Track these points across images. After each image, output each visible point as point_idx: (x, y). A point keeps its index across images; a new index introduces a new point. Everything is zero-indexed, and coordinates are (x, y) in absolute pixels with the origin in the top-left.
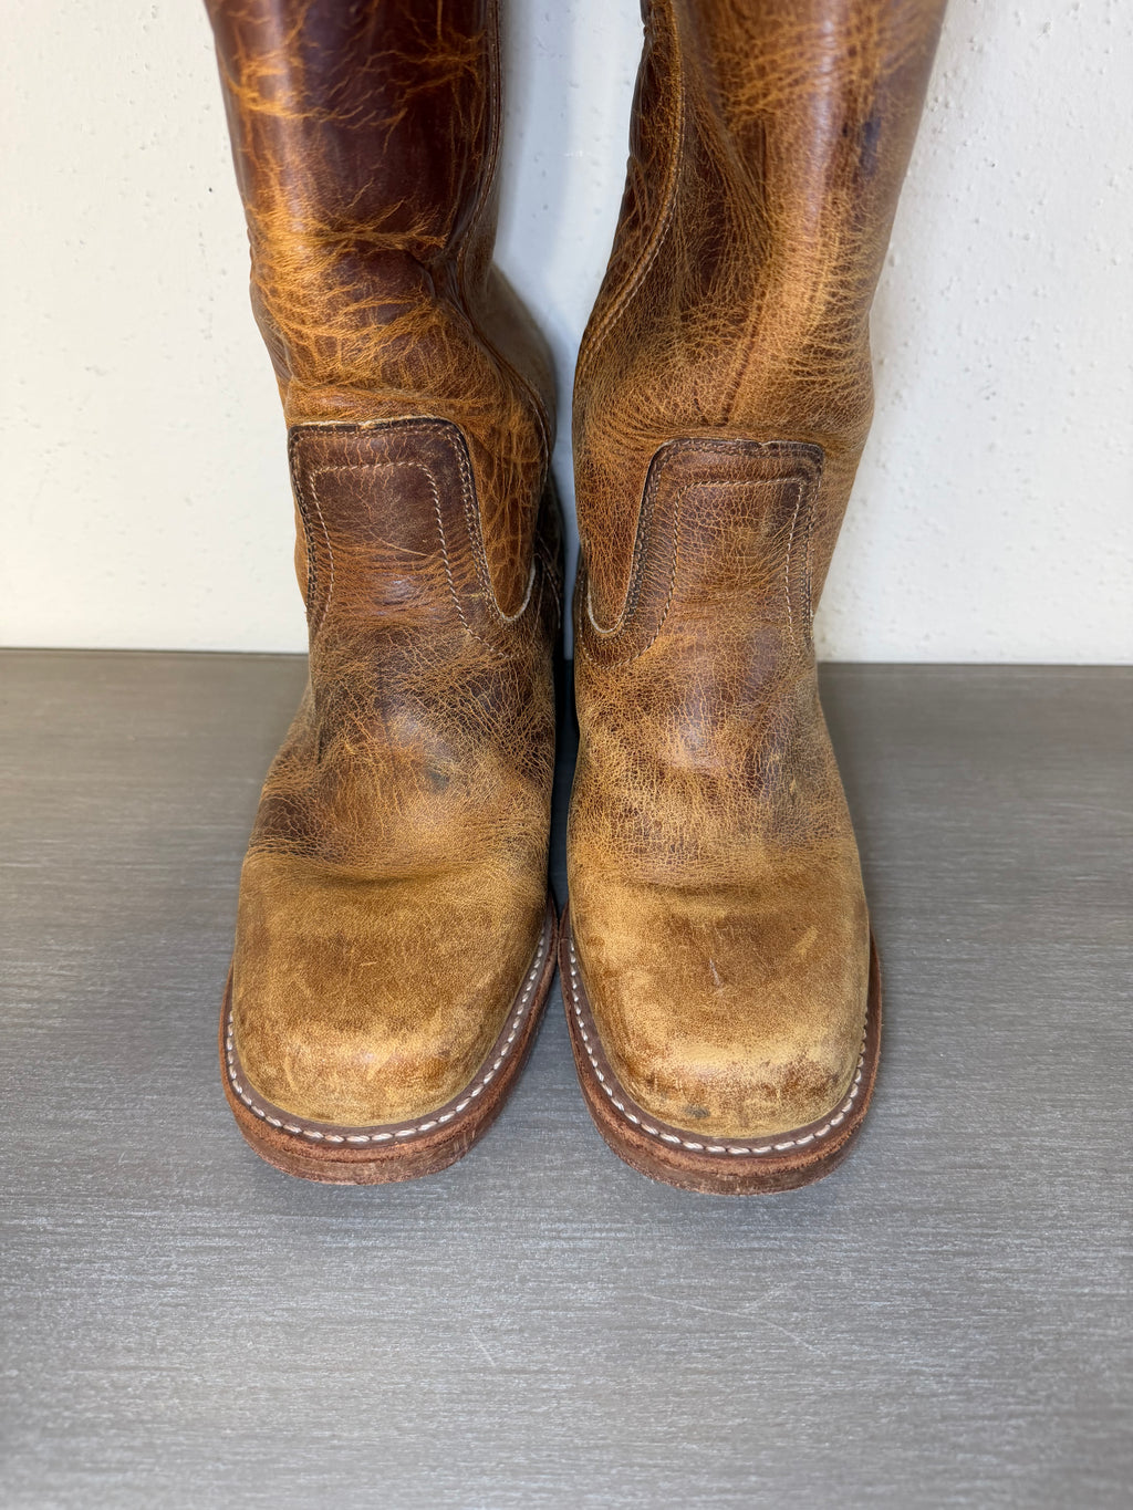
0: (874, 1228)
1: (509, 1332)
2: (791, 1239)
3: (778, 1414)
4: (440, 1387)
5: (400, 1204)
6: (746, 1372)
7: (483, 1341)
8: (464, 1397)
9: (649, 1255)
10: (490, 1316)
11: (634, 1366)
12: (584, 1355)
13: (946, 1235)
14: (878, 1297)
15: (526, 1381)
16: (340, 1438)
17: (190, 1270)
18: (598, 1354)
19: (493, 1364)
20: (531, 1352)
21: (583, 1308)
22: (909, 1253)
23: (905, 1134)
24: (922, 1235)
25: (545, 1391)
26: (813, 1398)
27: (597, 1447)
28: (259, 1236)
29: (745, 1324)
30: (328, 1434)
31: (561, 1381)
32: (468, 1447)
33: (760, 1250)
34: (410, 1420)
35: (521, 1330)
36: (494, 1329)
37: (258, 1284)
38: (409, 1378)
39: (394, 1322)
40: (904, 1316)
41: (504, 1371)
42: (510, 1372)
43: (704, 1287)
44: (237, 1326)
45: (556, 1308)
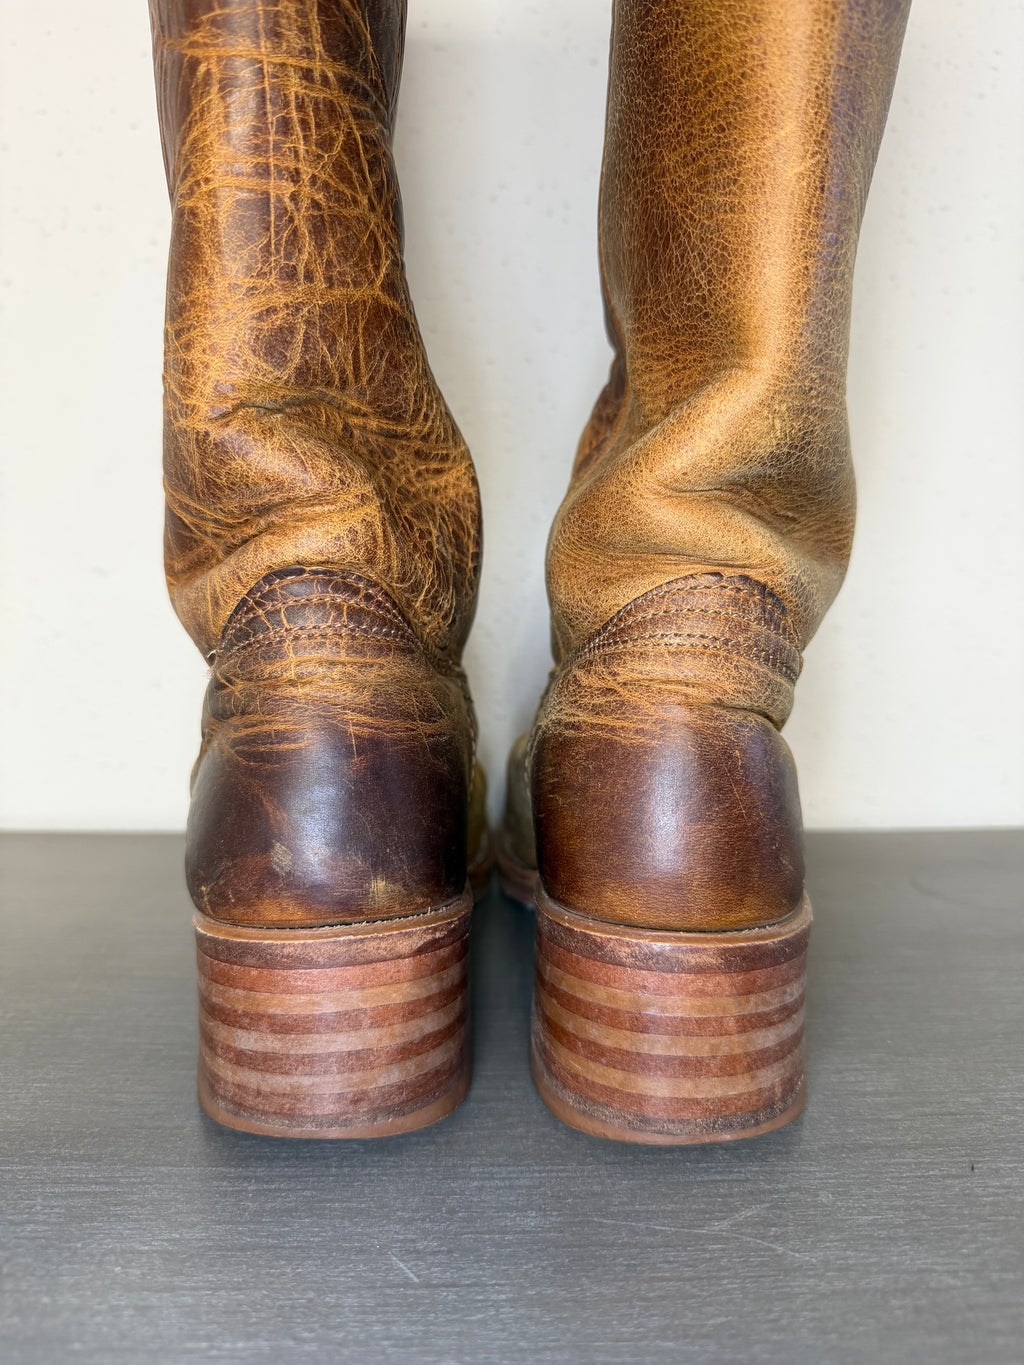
0: (848, 1161)
1: (434, 1253)
2: (756, 1172)
3: (769, 1311)
4: (351, 1300)
5: (310, 1157)
6: (724, 1278)
7: (404, 1261)
8: (379, 1309)
9: (597, 1188)
10: (413, 1241)
11: (588, 1277)
12: (527, 1270)
13: (929, 1163)
14: (866, 1211)
15: (456, 1293)
16: (219, 1349)
17: (57, 1210)
18: (544, 1268)
19: (416, 1280)
20: (462, 1269)
21: (524, 1232)
22: (893, 1178)
23: (864, 1094)
24: (903, 1164)
25: (479, 1301)
26: (809, 1297)
27: (547, 1348)
28: (144, 1183)
29: (716, 1239)
30: (204, 1345)
31: (499, 1292)
32: (383, 1353)
33: (723, 1181)
34: (311, 1330)
35: (450, 1251)
36: (417, 1252)
37: (134, 1221)
38: (311, 1295)
39: (296, 1248)
40: (900, 1226)
41: (428, 1286)
42: (437, 1286)
43: (664, 1211)
44: (104, 1254)
45: (491, 1232)
